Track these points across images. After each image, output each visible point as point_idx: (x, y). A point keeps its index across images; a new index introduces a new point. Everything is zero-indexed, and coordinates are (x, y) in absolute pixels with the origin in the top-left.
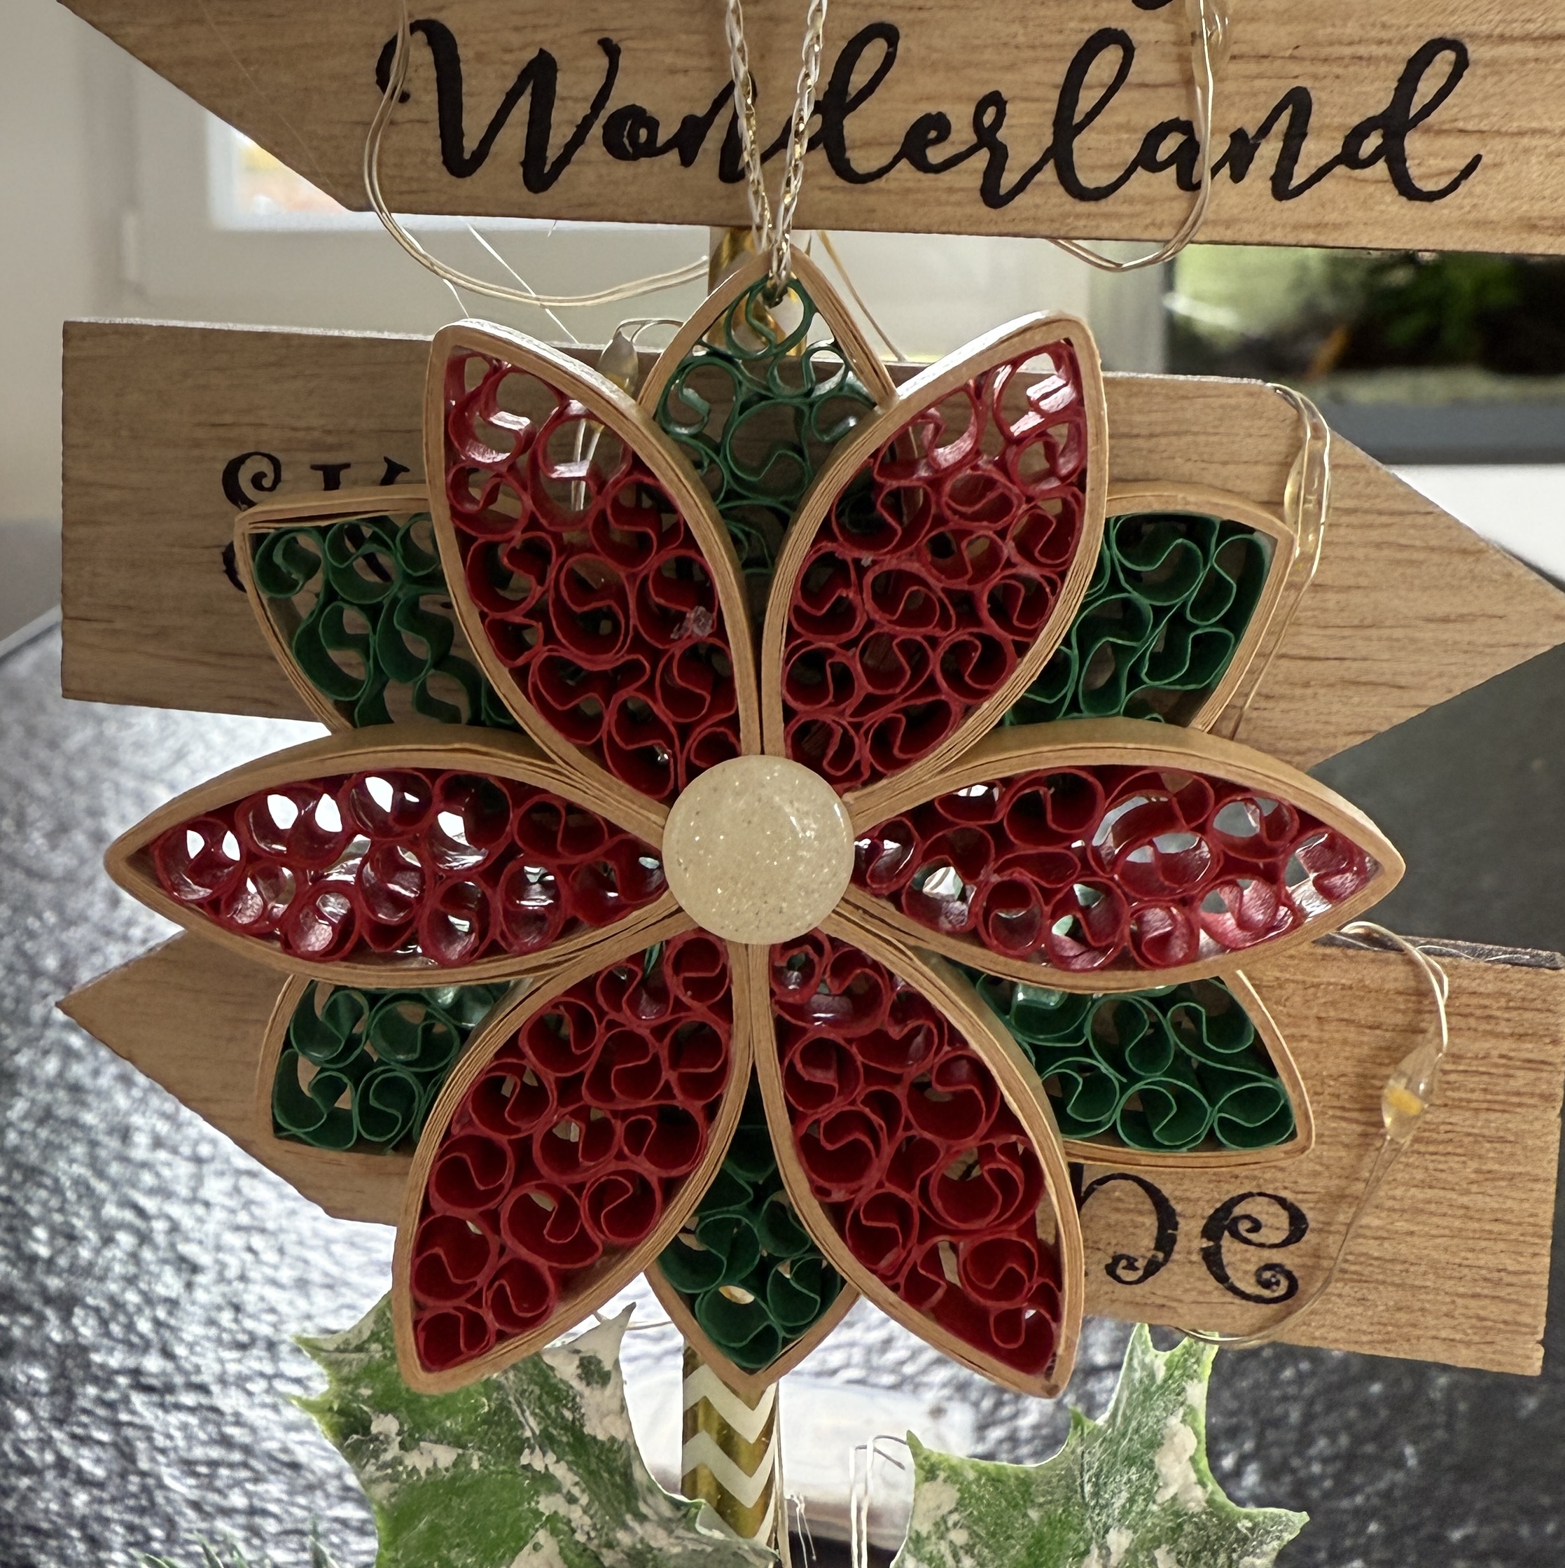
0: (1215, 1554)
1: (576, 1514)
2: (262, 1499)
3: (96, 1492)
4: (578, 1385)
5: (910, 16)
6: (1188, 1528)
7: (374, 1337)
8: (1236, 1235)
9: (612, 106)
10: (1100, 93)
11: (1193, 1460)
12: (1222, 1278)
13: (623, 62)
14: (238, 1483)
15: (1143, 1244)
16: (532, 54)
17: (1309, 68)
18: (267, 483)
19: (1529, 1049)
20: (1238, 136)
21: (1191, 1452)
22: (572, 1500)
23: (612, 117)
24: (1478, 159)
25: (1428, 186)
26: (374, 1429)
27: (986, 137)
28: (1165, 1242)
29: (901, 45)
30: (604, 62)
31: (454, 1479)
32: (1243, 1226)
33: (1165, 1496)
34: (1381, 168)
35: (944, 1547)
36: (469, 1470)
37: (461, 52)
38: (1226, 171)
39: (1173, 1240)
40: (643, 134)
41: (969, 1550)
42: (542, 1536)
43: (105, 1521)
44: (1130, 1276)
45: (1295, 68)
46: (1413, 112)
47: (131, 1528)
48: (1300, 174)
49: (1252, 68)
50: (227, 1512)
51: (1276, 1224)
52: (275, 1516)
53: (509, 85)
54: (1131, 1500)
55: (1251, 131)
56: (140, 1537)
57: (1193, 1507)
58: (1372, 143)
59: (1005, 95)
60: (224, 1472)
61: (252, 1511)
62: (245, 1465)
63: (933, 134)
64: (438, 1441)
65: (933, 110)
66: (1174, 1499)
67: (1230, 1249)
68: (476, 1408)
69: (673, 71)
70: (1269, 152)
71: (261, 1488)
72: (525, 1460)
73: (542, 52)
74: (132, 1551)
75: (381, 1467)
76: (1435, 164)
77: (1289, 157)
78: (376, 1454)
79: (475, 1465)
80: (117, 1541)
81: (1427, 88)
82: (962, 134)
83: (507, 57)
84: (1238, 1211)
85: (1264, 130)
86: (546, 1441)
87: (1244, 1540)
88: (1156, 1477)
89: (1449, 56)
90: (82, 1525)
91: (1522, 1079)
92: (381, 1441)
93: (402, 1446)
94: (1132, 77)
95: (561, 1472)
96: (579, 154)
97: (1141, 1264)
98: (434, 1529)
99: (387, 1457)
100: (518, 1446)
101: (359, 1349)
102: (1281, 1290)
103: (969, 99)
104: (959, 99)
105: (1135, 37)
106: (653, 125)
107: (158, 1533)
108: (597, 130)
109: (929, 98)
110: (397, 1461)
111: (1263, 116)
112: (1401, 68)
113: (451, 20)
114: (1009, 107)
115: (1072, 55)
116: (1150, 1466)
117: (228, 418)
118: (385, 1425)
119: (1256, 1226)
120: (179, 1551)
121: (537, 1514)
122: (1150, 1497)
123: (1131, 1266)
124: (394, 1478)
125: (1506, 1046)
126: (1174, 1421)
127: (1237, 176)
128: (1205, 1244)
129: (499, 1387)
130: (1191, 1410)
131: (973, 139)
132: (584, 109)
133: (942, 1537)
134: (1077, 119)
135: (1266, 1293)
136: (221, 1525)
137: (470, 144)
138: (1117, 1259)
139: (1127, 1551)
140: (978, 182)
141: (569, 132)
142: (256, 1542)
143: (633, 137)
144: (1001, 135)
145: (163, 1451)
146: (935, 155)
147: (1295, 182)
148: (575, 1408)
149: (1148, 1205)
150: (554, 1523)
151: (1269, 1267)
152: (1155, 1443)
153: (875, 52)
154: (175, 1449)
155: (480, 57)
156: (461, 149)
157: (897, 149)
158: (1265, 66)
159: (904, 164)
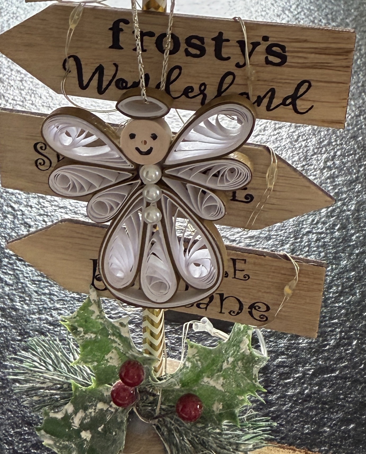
0: (250, 364)
1: (120, 347)
2: (53, 291)
3: (11, 287)
4: (120, 327)
5: (184, 65)
6: (245, 358)
7: (77, 316)
8: (255, 309)
9: (117, 78)
10: (228, 85)
11: (248, 345)
12: (252, 316)
13: (119, 68)
14: (46, 287)
15: (236, 308)
16: (98, 65)
17: (275, 84)
18: (44, 148)
19: (316, 281)
20: (259, 97)
21: (248, 344)
22: (119, 345)
23: (117, 80)
24: (313, 106)
25: (302, 111)
26: (78, 330)
27: (202, 92)
28: (241, 308)
29: (182, 71)
30: (114, 68)
31: (95, 340)
32: (257, 308)
33: (242, 351)
34: (291, 106)
35: (194, 360)
36: (98, 338)
37: (82, 63)
38: (256, 104)
39: (242, 309)
40: (124, 84)
41: (199, 360)
42: (113, 350)
43: (14, 295)
44: (233, 314)
45: (271, 84)
46: (298, 95)
47: (21, 297)
48: (273, 106)
49: (263, 83)
50: (45, 294)
51: (264, 308)
52: (56, 296)
53: (94, 71)
54: (234, 352)
55: (262, 96)
56: (23, 299)
57: (247, 354)
58: (289, 101)
59: (206, 84)
60: (42, 283)
61: (50, 294)
62: (48, 282)
63: (190, 90)
64: (91, 333)
65: (190, 85)
66: (243, 352)
67: (254, 311)
68: (99, 327)
69: (130, 72)
70: (266, 101)
71: (52, 288)
72: (109, 337)
73: (100, 65)
74: (22, 303)
75: (80, 337)
76: (303, 107)
77: (270, 102)
78: (79, 334)
79: (99, 337)
80: (18, 300)
81: (302, 90)
82: (196, 91)
83: (92, 65)
84: (256, 305)
85: (265, 96)
86: (113, 334)
87: (256, 361)
88: (239, 348)
89: (307, 84)
90: (8, 295)
91: (315, 287)
92: (80, 332)
93: (84, 333)
94: (235, 82)
95: (117, 340)
96: (110, 87)
97: (236, 313)
98: (91, 349)
99: (81, 335)
100: (108, 335)
101: (75, 318)
102: (265, 319)
103: (198, 84)
104: (196, 84)
105: (236, 74)
106: (126, 83)
107: (27, 298)
108: (113, 83)
109: (189, 83)
110: (83, 336)
111: (265, 93)
112: (296, 86)
113: (79, 56)
114: (207, 87)
115: (222, 76)
116: (239, 346)
117: (34, 135)
118: (80, 329)
119: (259, 308)
120: (33, 303)
121: (112, 347)
122: (238, 352)
123: (234, 312)
124: (83, 339)
125: (312, 280)
126: (245, 338)
127: (259, 105)
128: (249, 310)
129: (104, 324)
130: (249, 336)
131: (199, 92)
132: (110, 78)
133: (194, 358)
134: (222, 90)
135: (262, 320)
136: (43, 297)
137: (85, 83)
138: (231, 311)
139: (232, 362)
140: (200, 101)
141: (107, 83)
142: (52, 302)
143: (122, 85)
144: (205, 92)
145: (27, 277)
146: (191, 95)
147: (271, 108)
148: (119, 330)
149: (237, 302)
150: (116, 348)
151: (262, 315)
152: (240, 342)
153: (176, 72)
154: (30, 277)
155: (86, 64)
156: (83, 84)
157: (182, 93)
158: (266, 83)
159: (183, 96)
